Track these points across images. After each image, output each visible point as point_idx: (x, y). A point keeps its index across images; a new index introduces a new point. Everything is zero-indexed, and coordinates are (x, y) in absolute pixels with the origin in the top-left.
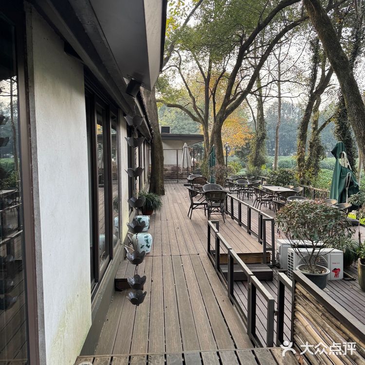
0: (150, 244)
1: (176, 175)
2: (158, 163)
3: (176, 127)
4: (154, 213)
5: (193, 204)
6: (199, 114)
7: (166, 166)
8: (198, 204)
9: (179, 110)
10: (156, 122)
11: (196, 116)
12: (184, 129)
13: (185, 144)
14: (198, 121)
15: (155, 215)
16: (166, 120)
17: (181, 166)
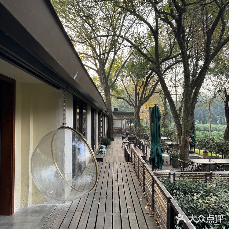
0: (105, 153)
1: (120, 132)
2: (111, 126)
3: (123, 106)
4: (108, 146)
5: (123, 142)
6: (132, 103)
7: (115, 128)
8: (125, 142)
9: (122, 100)
10: (110, 107)
11: (131, 103)
12: (128, 107)
13: (125, 117)
14: (132, 106)
15: (108, 147)
16: (118, 103)
17: (123, 128)
